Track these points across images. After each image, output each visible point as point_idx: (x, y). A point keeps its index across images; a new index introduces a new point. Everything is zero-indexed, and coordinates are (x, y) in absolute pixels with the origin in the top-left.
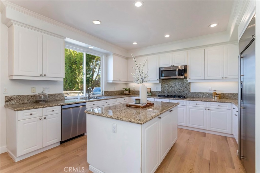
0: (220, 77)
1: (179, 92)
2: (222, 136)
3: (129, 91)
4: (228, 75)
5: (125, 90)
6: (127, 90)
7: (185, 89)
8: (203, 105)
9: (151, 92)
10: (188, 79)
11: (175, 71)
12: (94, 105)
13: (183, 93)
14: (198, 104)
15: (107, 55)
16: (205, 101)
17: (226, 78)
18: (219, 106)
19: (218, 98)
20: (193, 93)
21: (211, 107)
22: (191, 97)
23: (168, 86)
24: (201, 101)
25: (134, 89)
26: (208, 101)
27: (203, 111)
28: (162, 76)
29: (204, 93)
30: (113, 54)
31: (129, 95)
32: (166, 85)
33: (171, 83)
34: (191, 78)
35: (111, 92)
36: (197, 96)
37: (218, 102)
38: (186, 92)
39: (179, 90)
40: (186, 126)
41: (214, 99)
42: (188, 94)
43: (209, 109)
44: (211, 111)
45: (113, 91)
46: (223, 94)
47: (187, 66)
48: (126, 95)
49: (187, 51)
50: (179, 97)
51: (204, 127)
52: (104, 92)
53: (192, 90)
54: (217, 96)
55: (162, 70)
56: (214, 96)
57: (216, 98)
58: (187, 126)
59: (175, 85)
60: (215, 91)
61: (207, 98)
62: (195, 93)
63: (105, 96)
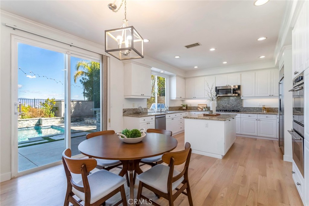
0: (268, 95)
1: (233, 107)
2: (269, 140)
3: (187, 107)
4: (274, 93)
5: (182, 106)
6: (185, 106)
7: (238, 105)
8: (254, 116)
9: (207, 107)
10: (241, 96)
11: (230, 90)
12: (170, 116)
13: (236, 108)
14: (251, 116)
15: (170, 77)
16: (256, 114)
17: (273, 95)
18: (267, 117)
19: (267, 111)
20: (245, 108)
21: (261, 118)
22: (243, 111)
23: (223, 102)
24: (253, 113)
25: (191, 105)
26: (258, 114)
27: (255, 122)
28: (218, 94)
29: (255, 108)
30: (176, 76)
31: (186, 110)
32: (221, 102)
33: (225, 100)
34: (245, 96)
35: (173, 107)
36: (249, 110)
37: (266, 114)
38: (239, 107)
39: (233, 106)
40: (240, 133)
41: (263, 112)
42: (241, 109)
43: (259, 120)
44: (261, 122)
45: (174, 107)
46: (271, 108)
47: (240, 86)
48: (184, 110)
49: (241, 73)
50: (233, 111)
51: (255, 134)
52: (169, 107)
53: (244, 106)
54: (265, 110)
55: (218, 89)
56: (263, 110)
57: (265, 111)
58: (242, 134)
59: (229, 101)
60: (264, 106)
61: (257, 111)
62: (247, 108)
63: (169, 110)
